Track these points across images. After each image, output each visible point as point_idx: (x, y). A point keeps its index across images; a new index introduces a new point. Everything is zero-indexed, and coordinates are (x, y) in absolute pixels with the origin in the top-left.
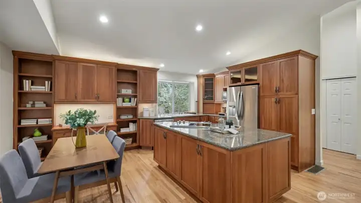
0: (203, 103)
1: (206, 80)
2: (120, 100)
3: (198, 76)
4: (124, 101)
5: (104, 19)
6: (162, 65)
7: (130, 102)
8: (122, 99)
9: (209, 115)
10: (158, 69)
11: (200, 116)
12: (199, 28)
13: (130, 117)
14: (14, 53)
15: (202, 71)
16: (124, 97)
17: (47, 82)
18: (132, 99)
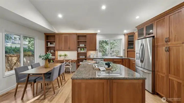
0: (127, 51)
1: (129, 36)
2: (79, 49)
3: (124, 35)
4: (81, 50)
5: (60, 16)
6: (99, 31)
7: (84, 50)
8: (80, 49)
9: (130, 58)
10: (97, 33)
11: (123, 59)
12: (104, 7)
13: (84, 57)
14: (45, 34)
15: (125, 32)
16: (81, 48)
17: (54, 43)
18: (85, 49)
